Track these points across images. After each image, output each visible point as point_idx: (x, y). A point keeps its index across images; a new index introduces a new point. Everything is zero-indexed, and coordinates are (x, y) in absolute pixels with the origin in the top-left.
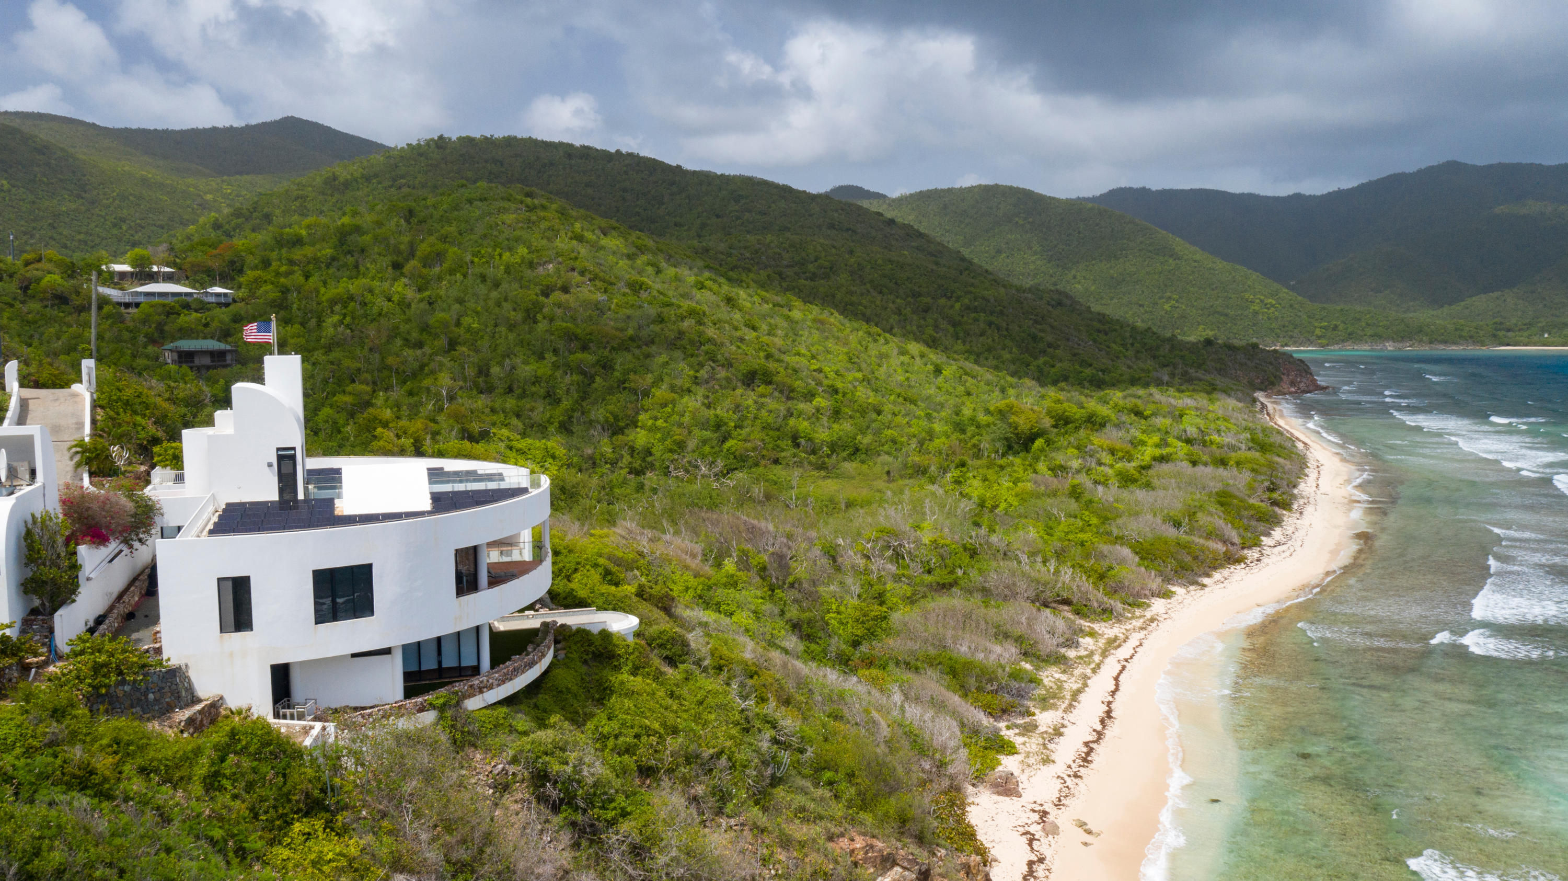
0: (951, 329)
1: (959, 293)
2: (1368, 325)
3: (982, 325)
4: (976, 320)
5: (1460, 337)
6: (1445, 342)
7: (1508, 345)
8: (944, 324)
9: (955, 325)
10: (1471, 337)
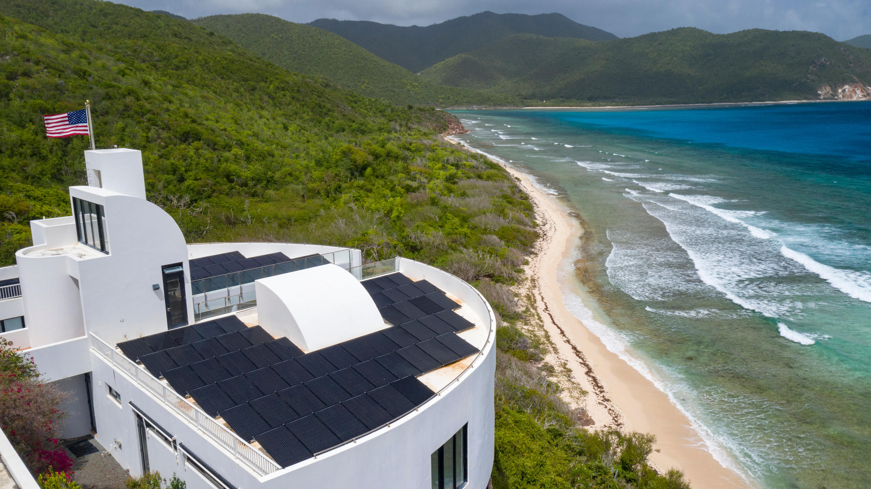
0: (271, 101)
1: (271, 79)
2: (464, 96)
3: (289, 99)
4: (284, 95)
5: (508, 102)
6: (501, 105)
7: (528, 106)
8: (266, 98)
9: (273, 99)
10: (512, 102)
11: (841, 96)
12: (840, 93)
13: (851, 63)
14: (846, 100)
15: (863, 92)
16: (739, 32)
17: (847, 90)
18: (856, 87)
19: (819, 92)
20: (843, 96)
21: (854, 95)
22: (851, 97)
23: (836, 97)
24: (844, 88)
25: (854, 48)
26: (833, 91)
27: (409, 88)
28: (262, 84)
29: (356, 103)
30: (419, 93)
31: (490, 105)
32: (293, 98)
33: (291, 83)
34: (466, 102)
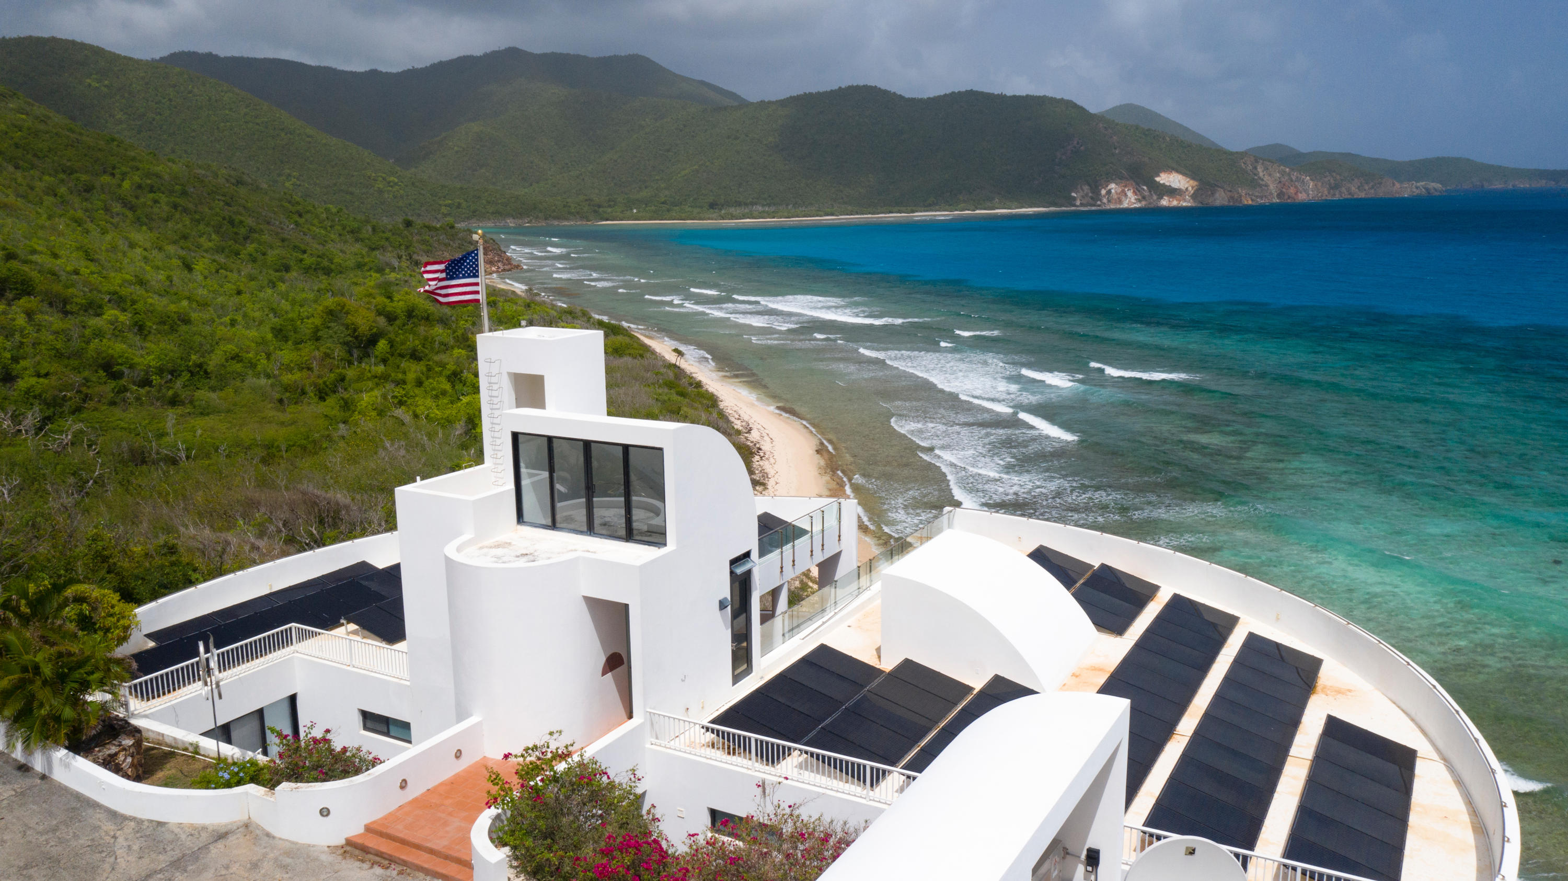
10: (578, 213)
11: (1105, 200)
12: (1104, 196)
13: (1115, 149)
14: (1112, 206)
15: (1136, 195)
16: (945, 95)
17: (1113, 191)
18: (1125, 186)
19: (1074, 194)
20: (1109, 201)
21: (1123, 198)
22: (1120, 202)
23: (1099, 203)
24: (1109, 188)
25: (1117, 124)
26: (1093, 193)
27: (381, 186)
28: (106, 179)
29: (300, 216)
30: (402, 197)
31: (537, 217)
32: (175, 206)
33: (166, 177)
34: (493, 213)
